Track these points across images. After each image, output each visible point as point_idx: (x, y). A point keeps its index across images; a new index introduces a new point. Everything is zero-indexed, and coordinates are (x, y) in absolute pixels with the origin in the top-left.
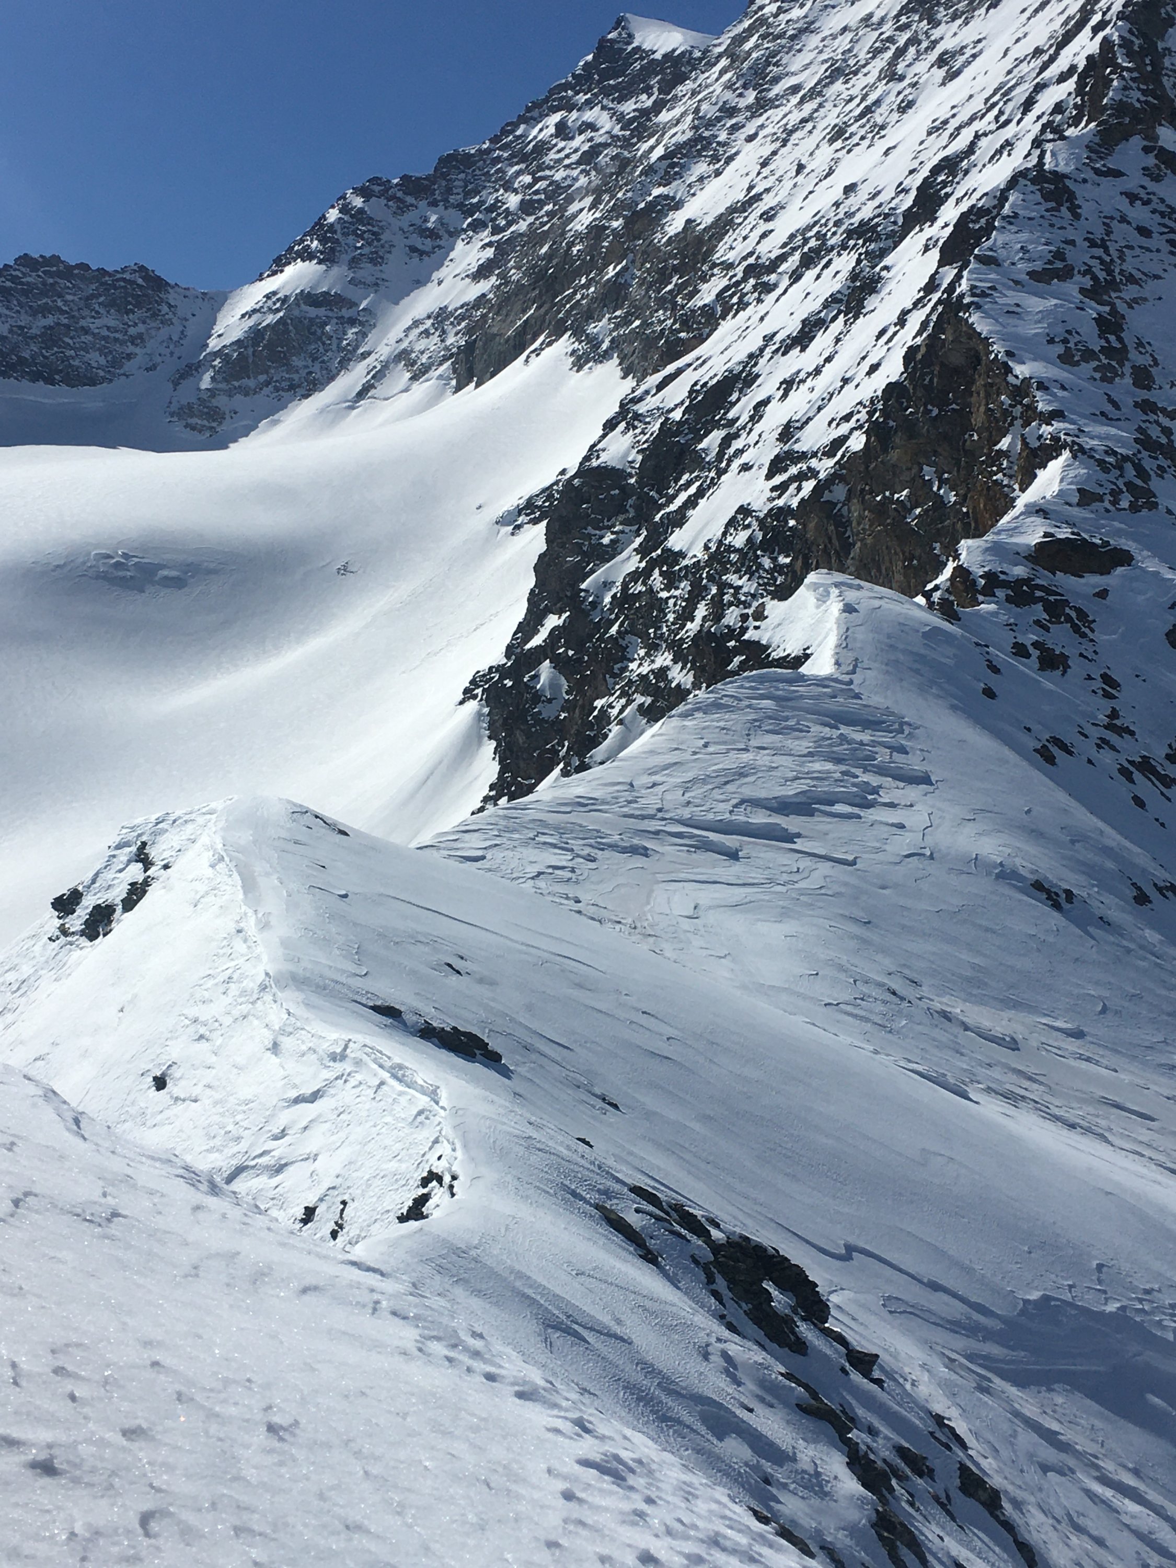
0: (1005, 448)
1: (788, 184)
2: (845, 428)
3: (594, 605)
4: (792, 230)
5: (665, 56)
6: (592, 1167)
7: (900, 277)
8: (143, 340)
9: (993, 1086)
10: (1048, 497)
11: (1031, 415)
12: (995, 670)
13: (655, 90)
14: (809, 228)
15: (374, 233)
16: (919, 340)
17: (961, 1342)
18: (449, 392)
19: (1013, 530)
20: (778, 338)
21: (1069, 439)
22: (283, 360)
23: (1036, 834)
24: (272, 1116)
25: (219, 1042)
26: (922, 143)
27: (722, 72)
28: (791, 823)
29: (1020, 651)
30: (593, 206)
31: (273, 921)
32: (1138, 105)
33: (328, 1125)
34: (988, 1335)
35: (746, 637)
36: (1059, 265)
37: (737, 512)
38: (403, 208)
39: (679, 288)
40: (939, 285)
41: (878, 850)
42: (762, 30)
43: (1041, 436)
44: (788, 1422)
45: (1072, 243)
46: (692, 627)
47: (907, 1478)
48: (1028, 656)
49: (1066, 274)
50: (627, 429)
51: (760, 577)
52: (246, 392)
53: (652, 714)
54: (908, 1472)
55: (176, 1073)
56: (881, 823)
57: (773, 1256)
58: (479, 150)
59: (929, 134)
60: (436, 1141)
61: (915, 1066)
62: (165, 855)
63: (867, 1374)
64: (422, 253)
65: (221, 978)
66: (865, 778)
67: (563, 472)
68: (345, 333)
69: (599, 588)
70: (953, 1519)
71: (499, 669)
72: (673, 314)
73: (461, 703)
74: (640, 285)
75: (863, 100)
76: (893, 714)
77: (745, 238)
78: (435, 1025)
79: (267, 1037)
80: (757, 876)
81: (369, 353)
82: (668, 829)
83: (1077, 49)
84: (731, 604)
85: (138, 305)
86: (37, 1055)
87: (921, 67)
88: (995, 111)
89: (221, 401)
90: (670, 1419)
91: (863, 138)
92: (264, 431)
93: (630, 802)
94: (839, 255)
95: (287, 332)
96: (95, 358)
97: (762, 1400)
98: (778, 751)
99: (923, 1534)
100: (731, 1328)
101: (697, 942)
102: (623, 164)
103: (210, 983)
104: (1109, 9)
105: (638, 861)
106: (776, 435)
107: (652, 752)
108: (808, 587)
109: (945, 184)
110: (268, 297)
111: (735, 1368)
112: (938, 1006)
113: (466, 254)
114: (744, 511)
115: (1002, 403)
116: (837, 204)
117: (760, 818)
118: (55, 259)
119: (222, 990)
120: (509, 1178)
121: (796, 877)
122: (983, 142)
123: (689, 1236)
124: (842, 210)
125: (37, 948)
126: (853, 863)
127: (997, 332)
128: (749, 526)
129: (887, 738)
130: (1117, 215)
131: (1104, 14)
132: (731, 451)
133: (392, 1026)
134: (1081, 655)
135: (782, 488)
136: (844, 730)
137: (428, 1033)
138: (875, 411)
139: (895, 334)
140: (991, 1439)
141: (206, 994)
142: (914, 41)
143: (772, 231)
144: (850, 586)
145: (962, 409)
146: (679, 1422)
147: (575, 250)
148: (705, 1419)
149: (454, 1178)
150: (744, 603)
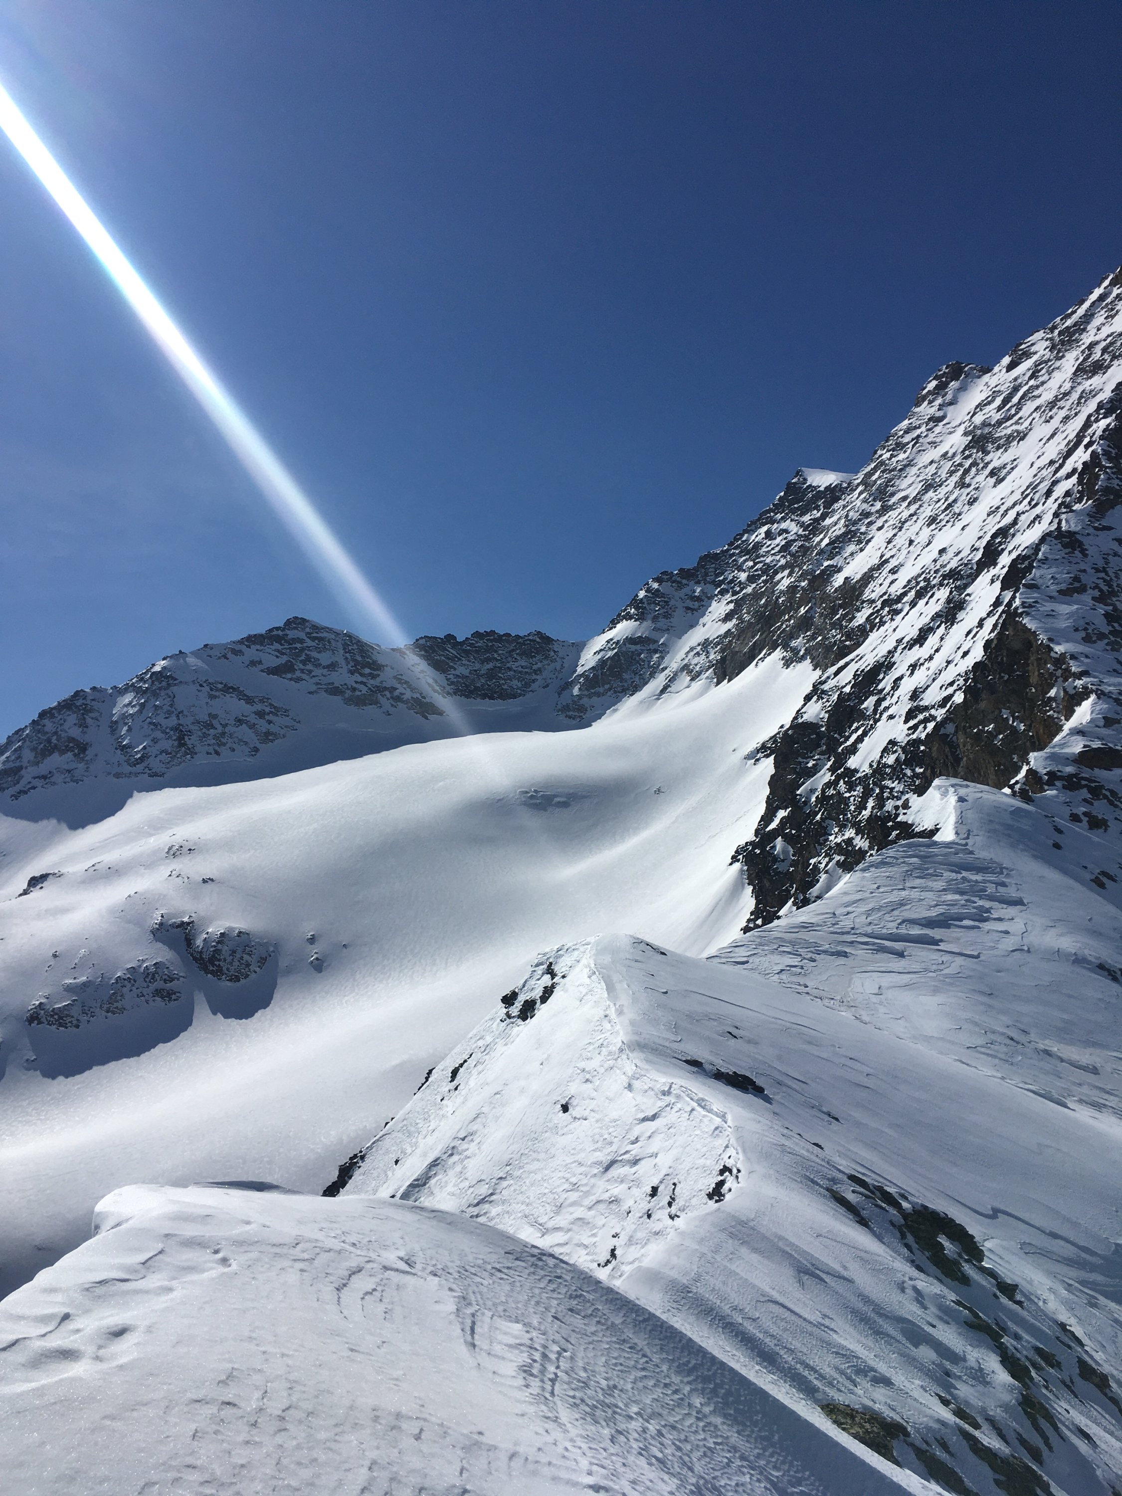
0: (1053, 695)
1: (904, 552)
2: (950, 690)
3: (805, 803)
4: (909, 578)
5: (826, 488)
6: (823, 1163)
7: (977, 599)
8: (541, 671)
9: (1084, 1098)
10: (1084, 723)
11: (1068, 674)
12: (1059, 831)
13: (821, 507)
14: (919, 575)
15: (665, 602)
16: (993, 635)
17: (1073, 1273)
18: (713, 685)
19: (1062, 745)
20: (905, 640)
21: (1094, 687)
22: (618, 676)
23: (1096, 933)
24: (630, 1129)
25: (597, 1083)
26: (984, 521)
27: (860, 494)
28: (936, 933)
29: (1075, 818)
30: (790, 575)
31: (625, 1010)
32: (1118, 488)
33: (662, 1135)
34: (1093, 1268)
35: (899, 819)
36: (1077, 585)
37: (888, 744)
38: (680, 586)
39: (844, 617)
40: (1002, 602)
41: (993, 948)
42: (882, 468)
43: (1075, 687)
44: (960, 1334)
45: (1084, 571)
46: (866, 813)
47: (1042, 1369)
48: (1080, 821)
49: (1082, 590)
50: (818, 699)
51: (905, 781)
52: (598, 695)
53: (847, 867)
54: (1043, 1364)
55: (574, 1102)
56: (994, 930)
57: (944, 1218)
58: (722, 551)
59: (989, 515)
60: (727, 1147)
61: (1030, 1087)
62: (563, 970)
63: (1011, 1298)
64: (692, 610)
65: (596, 1045)
66: (981, 903)
67: (782, 727)
68: (652, 658)
69: (807, 793)
70: (1076, 1397)
71: (752, 843)
72: (841, 632)
73: (731, 864)
74: (820, 617)
75: (946, 500)
76: (995, 862)
77: (881, 585)
78: (723, 1070)
79: (625, 1080)
80: (916, 967)
81: (666, 668)
82: (858, 940)
83: (1077, 459)
84: (888, 798)
85: (537, 653)
86: (496, 1091)
87: (980, 478)
88: (1028, 499)
89: (585, 701)
90: (882, 1333)
91: (947, 522)
92: (610, 715)
93: (834, 924)
94: (939, 589)
95: (619, 660)
96: (515, 683)
97: (940, 1318)
98: (924, 889)
99: (1055, 1409)
100: (919, 1268)
101: (882, 1010)
102: (804, 550)
103: (591, 1047)
104: (1094, 434)
105: (842, 960)
106: (908, 697)
107: (845, 893)
108: (935, 788)
109: (1000, 543)
110: (608, 642)
111: (922, 1297)
112: (1042, 1047)
113: (718, 608)
114: (892, 743)
115: (1049, 669)
116: (935, 561)
117: (916, 931)
118: (493, 632)
119: (597, 1051)
120: (772, 1172)
121: (942, 967)
122: (1023, 517)
123: (887, 1208)
124: (938, 564)
125: (494, 1026)
126: (977, 957)
127: (1040, 628)
128: (896, 751)
129: (992, 878)
130: (1111, 552)
131: (1091, 437)
132: (882, 708)
133: (697, 1072)
134: (1116, 819)
135: (914, 728)
136: (965, 874)
137: (719, 1076)
138: (969, 678)
139: (977, 632)
140: (1100, 1339)
141: (589, 1054)
142: (974, 464)
143: (896, 580)
144: (961, 786)
145: (1023, 675)
146: (888, 1335)
147: (780, 601)
148: (904, 1332)
149: (739, 1171)
150: (897, 797)
